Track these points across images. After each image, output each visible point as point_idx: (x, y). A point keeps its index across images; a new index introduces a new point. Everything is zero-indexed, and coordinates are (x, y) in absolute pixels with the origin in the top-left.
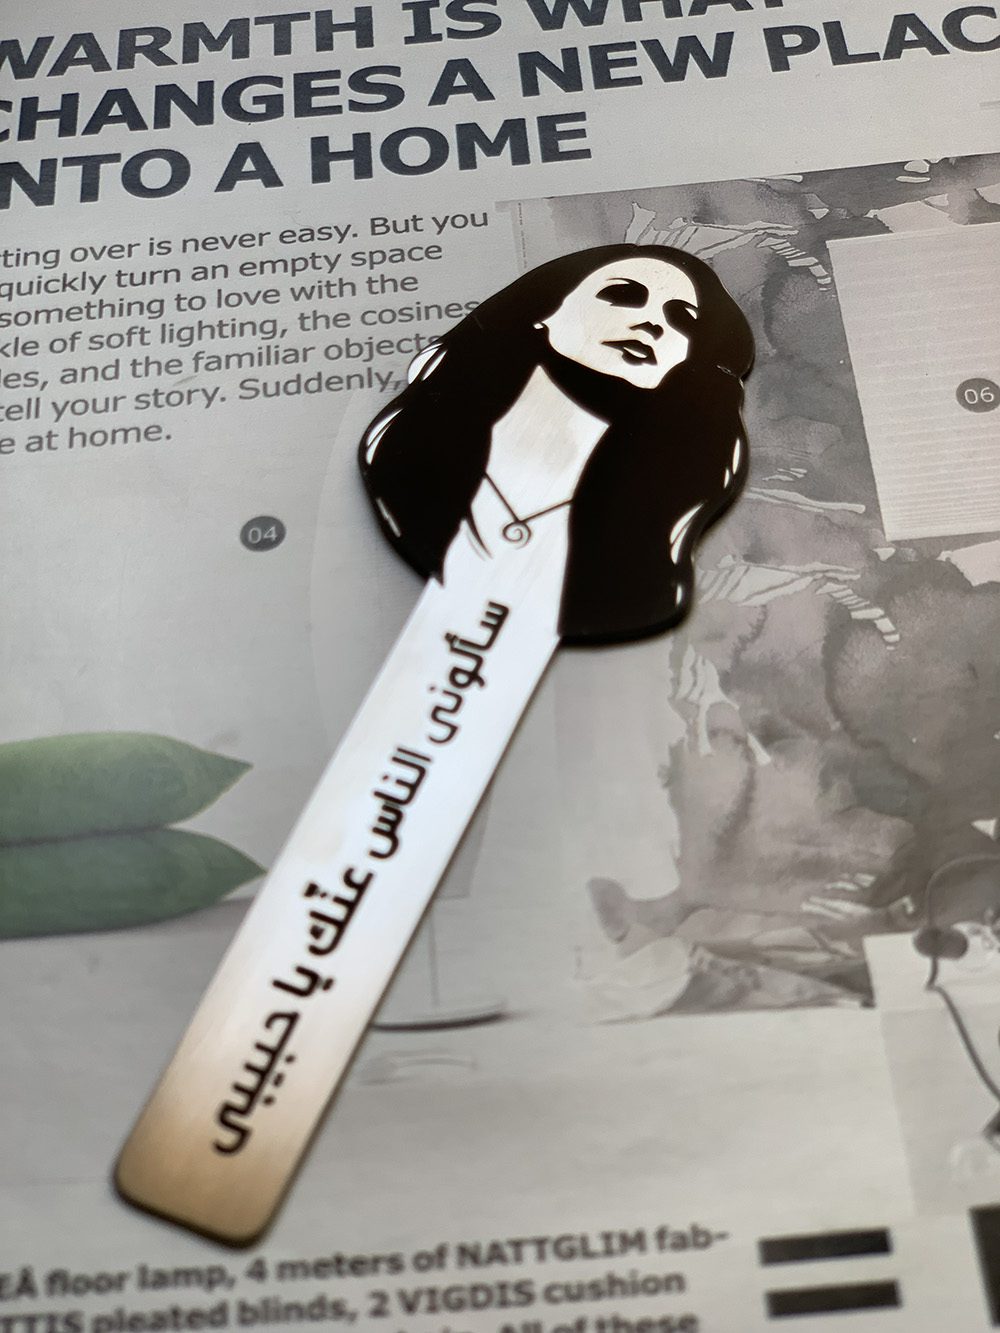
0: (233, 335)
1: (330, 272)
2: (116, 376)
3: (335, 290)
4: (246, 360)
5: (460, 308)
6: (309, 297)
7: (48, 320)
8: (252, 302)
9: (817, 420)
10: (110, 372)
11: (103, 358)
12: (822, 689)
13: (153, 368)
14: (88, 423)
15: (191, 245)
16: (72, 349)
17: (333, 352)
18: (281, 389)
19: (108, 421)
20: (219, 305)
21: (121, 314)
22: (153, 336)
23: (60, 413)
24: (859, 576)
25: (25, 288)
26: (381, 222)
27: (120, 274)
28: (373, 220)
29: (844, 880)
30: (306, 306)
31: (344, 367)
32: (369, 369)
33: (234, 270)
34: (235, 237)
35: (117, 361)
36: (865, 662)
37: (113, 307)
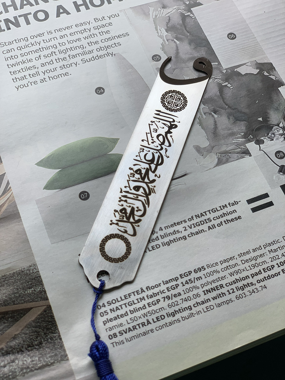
0: (75, 50)
1: (90, 32)
2: (53, 63)
3: (93, 36)
4: (80, 54)
5: (121, 36)
6: (88, 39)
7: (32, 54)
8: (76, 42)
9: (202, 47)
10: (51, 63)
11: (48, 60)
12: (222, 100)
13: (60, 60)
14: (51, 74)
15: (56, 31)
16: (41, 59)
17: (98, 50)
18: (90, 60)
19: (56, 73)
20: (69, 44)
21: (48, 49)
22: (57, 53)
23: (44, 74)
24: (221, 77)
25: (23, 47)
26: (96, 19)
27: (43, 40)
28: (94, 19)
29: (239, 135)
30: (88, 40)
31: (101, 53)
32: (107, 52)
33: (69, 35)
34: (65, 27)
35: (52, 60)
36: (228, 94)
37: (45, 48)
